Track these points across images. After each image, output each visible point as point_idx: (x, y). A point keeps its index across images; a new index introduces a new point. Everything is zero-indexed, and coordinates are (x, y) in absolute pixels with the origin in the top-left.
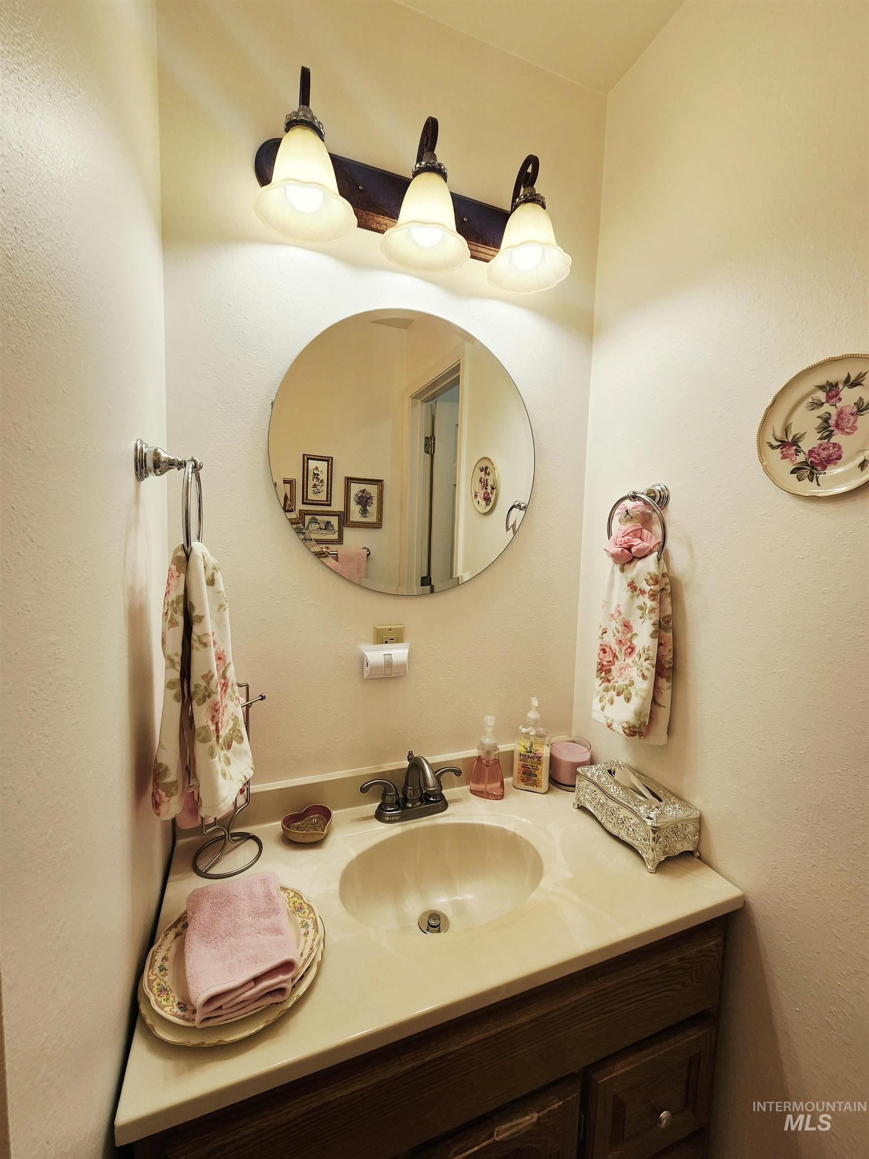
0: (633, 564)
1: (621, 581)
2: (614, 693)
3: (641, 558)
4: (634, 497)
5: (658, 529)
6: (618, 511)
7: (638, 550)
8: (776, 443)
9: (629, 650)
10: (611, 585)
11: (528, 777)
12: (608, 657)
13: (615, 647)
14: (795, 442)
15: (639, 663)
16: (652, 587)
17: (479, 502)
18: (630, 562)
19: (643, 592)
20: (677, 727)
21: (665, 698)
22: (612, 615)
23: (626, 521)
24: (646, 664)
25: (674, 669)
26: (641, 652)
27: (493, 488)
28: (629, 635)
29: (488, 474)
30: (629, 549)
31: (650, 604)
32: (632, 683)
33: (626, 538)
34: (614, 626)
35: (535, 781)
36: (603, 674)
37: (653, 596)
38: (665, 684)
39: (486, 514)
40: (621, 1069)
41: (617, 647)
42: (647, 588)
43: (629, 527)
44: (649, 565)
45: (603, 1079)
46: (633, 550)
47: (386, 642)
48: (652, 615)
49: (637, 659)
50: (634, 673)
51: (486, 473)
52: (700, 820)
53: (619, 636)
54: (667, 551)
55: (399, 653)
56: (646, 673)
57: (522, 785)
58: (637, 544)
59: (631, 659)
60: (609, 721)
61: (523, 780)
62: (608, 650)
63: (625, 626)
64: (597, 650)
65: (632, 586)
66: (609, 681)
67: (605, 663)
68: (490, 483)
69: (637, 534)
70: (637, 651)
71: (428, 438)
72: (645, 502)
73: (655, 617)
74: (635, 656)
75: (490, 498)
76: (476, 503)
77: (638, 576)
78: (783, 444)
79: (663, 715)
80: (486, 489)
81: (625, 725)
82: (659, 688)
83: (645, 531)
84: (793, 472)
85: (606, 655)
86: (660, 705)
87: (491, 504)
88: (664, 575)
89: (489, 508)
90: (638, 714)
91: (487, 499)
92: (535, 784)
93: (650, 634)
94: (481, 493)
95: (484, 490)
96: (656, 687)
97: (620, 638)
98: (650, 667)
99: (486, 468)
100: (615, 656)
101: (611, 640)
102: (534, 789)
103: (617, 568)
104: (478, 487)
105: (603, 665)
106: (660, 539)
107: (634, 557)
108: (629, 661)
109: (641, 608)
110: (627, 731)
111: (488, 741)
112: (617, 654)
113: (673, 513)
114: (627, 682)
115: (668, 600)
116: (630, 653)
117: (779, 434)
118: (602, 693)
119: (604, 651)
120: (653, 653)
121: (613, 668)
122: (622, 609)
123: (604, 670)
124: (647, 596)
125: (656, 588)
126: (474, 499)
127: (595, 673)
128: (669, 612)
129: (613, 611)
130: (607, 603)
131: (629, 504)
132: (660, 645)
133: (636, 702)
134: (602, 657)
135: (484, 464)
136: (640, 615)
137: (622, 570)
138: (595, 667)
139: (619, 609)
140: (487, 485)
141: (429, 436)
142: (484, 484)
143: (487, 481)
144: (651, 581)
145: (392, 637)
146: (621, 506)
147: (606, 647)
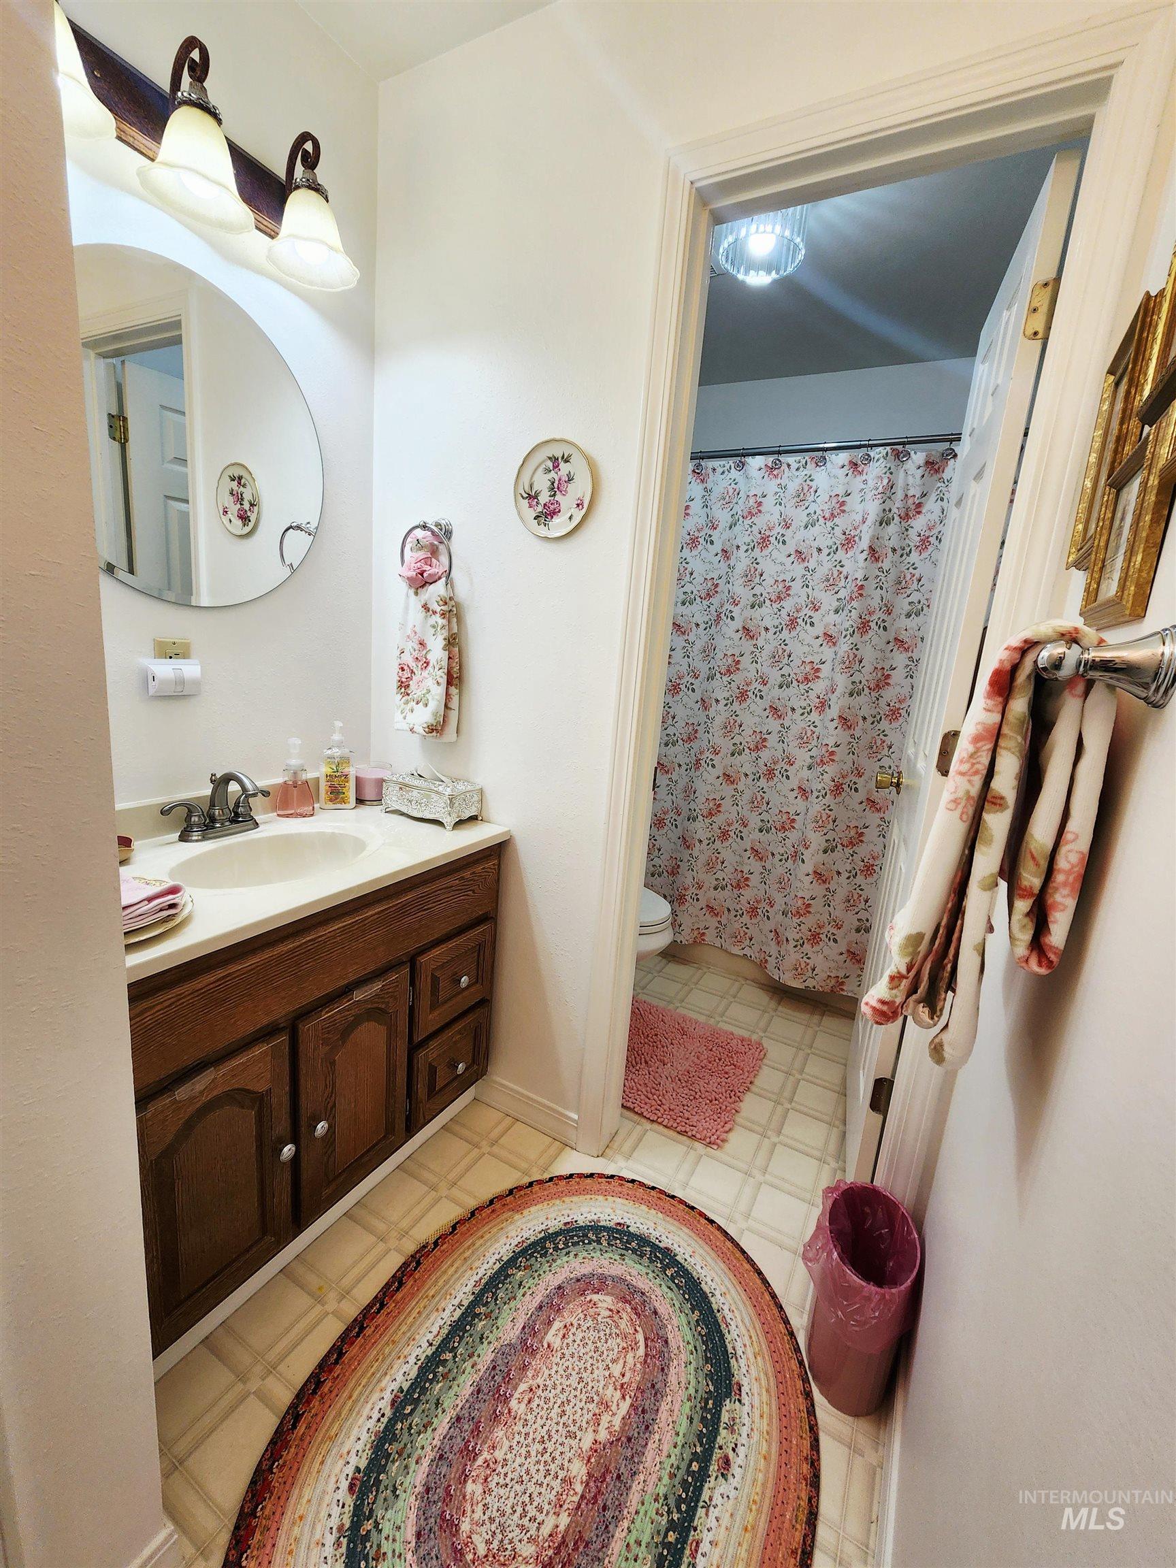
0: (425, 588)
1: (415, 603)
2: (414, 703)
3: (431, 583)
4: (424, 527)
5: (444, 559)
6: (409, 539)
7: (430, 574)
8: (526, 495)
9: (425, 665)
10: (407, 608)
11: (336, 794)
12: (407, 674)
13: (413, 664)
14: (536, 497)
15: (434, 674)
16: (443, 607)
17: (231, 521)
18: (422, 586)
19: (434, 612)
20: (464, 728)
21: (454, 703)
22: (408, 637)
23: (417, 550)
24: (440, 673)
25: (460, 678)
26: (435, 663)
27: (252, 505)
28: (424, 652)
29: (244, 486)
30: (422, 574)
31: (441, 622)
32: (429, 691)
33: (419, 564)
34: (411, 646)
35: (343, 798)
36: (403, 690)
37: (443, 615)
38: (453, 690)
39: (241, 536)
40: (436, 952)
41: (414, 664)
42: (438, 609)
43: (421, 555)
44: (438, 589)
45: (423, 959)
46: (425, 575)
47: (171, 658)
48: (443, 631)
49: (432, 671)
50: (430, 683)
51: (240, 483)
52: (481, 791)
53: (416, 654)
54: (452, 579)
55: (190, 669)
56: (440, 680)
57: (331, 805)
58: (429, 571)
59: (427, 672)
60: (411, 726)
61: (331, 800)
62: (406, 668)
63: (421, 644)
64: (396, 669)
65: (426, 607)
66: (408, 695)
67: (404, 680)
68: (247, 496)
69: (427, 561)
70: (431, 664)
71: (113, 416)
72: (433, 532)
73: (445, 633)
74: (430, 668)
75: (249, 517)
76: (226, 522)
77: (430, 598)
78: (530, 497)
79: (453, 716)
80: (241, 504)
81: (425, 725)
82: (450, 695)
83: (433, 559)
84: (535, 519)
85: (404, 672)
86: (451, 709)
87: (251, 525)
88: (451, 599)
89: (247, 529)
90: (435, 714)
91: (244, 518)
92: (344, 801)
93: (442, 646)
94: (234, 509)
95: (238, 506)
96: (448, 695)
97: (416, 656)
98: (443, 675)
99: (240, 478)
100: (412, 672)
101: (408, 659)
102: (343, 806)
103: (412, 592)
104: (228, 501)
105: (402, 682)
106: (447, 568)
107: (426, 582)
108: (425, 673)
109: (434, 627)
110: (427, 730)
111: (294, 762)
112: (414, 670)
113: (456, 544)
114: (425, 691)
115: (455, 620)
116: (426, 667)
117: (527, 489)
118: (403, 706)
119: (403, 669)
120: (445, 663)
121: (411, 683)
122: (417, 629)
123: (403, 686)
124: (438, 615)
125: (445, 608)
126: (222, 515)
127: (395, 690)
128: (455, 630)
129: (409, 632)
130: (403, 625)
131: (419, 533)
132: (450, 658)
133: (433, 704)
134: (400, 675)
135: (237, 472)
136: (433, 633)
137: (416, 594)
138: (395, 685)
139: (416, 629)
140: (242, 499)
141: (114, 413)
142: (240, 499)
143: (241, 495)
144: (441, 603)
145: (176, 652)
146: (411, 535)
147: (403, 666)
